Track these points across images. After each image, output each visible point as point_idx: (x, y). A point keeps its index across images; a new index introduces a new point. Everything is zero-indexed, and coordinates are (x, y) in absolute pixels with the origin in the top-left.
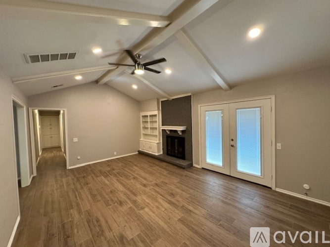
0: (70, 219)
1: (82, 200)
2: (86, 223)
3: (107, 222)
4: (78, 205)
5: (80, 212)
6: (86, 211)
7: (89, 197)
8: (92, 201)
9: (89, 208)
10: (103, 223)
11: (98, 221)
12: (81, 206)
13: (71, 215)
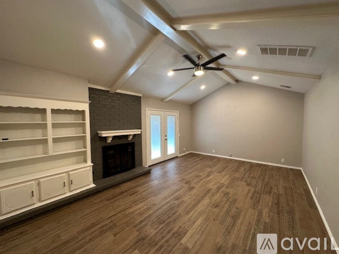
0: (271, 213)
1: (250, 223)
2: (261, 202)
3: (248, 193)
4: (258, 221)
5: (260, 213)
6: (254, 209)
7: (239, 221)
8: (243, 213)
9: (250, 209)
10: (250, 195)
11: (252, 198)
12: (255, 217)
13: (269, 217)
